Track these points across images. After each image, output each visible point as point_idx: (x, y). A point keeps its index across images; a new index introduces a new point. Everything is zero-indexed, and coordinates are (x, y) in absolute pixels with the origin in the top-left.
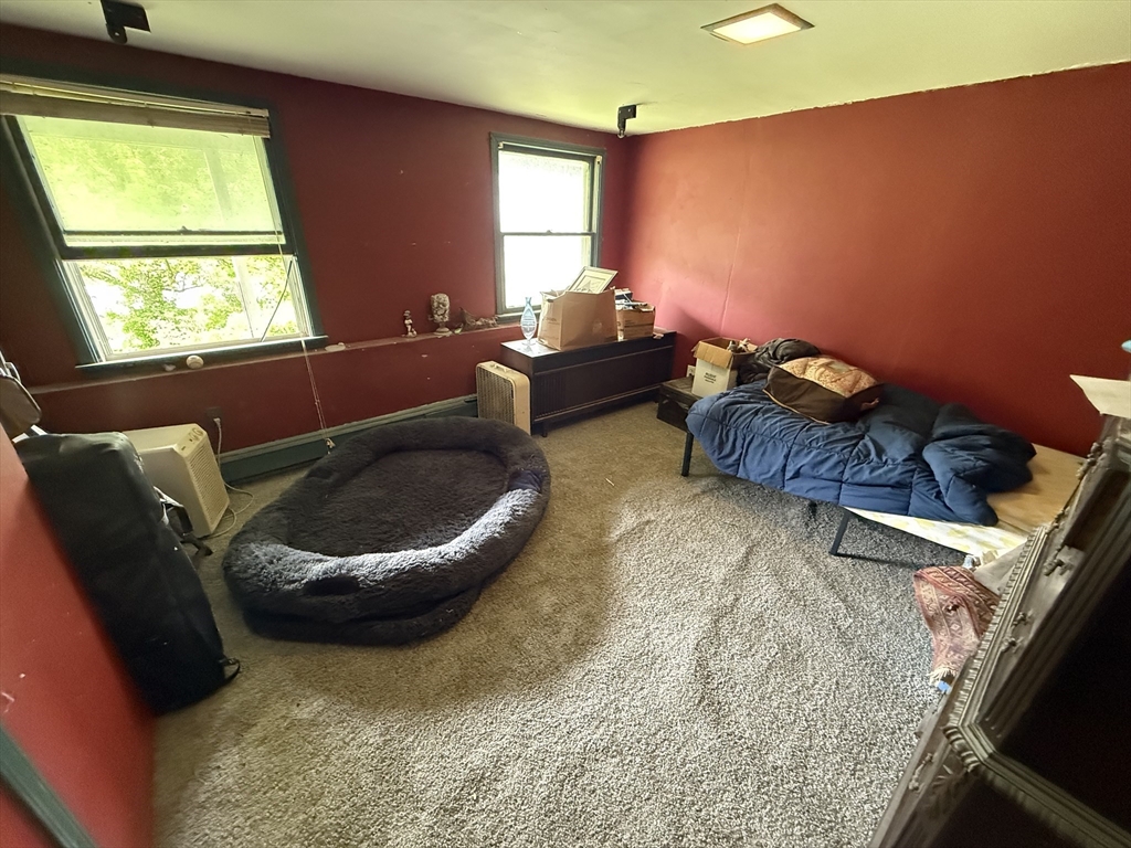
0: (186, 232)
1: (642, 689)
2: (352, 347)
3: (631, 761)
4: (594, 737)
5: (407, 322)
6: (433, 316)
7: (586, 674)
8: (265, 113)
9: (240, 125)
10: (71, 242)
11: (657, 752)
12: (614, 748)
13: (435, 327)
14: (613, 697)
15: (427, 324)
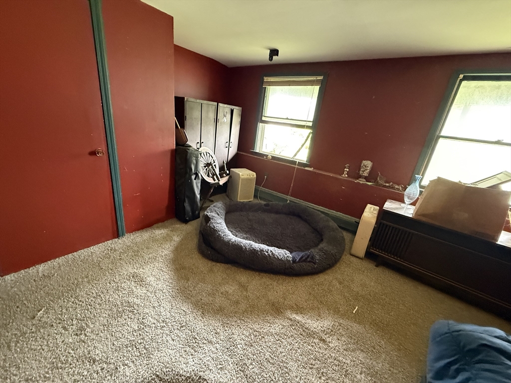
0: (287, 119)
1: (173, 340)
2: (315, 170)
3: (134, 335)
4: (150, 318)
5: (345, 169)
6: (359, 171)
7: (184, 311)
8: (321, 78)
9: (311, 83)
10: (264, 119)
11: (135, 349)
12: (143, 327)
13: (360, 177)
14: (169, 324)
15: (355, 174)
